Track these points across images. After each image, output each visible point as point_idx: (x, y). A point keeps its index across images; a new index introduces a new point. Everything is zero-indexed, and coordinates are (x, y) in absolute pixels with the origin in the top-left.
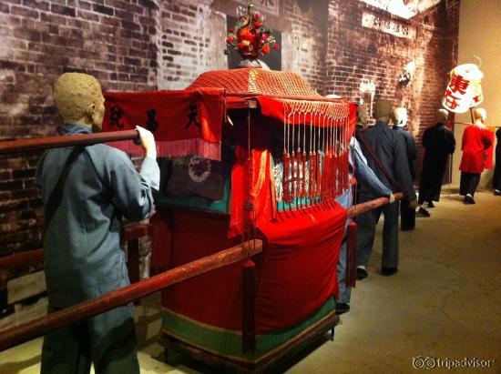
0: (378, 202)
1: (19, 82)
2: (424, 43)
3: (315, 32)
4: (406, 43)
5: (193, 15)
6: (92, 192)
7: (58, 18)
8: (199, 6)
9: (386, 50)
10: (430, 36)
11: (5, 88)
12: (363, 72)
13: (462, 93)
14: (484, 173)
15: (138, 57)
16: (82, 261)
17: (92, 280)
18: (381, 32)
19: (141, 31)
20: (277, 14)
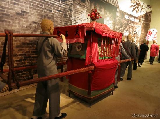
0: (127, 60)
1: (38, 27)
2: (141, 23)
3: (113, 19)
4: (136, 23)
5: (81, 13)
6: (49, 49)
7: (48, 12)
8: (83, 11)
9: (131, 25)
10: (143, 22)
11: (34, 28)
12: (125, 30)
13: (150, 35)
14: (156, 57)
15: (67, 23)
16: (45, 67)
17: (48, 72)
18: (130, 20)
19: (68, 17)
20: (103, 14)
